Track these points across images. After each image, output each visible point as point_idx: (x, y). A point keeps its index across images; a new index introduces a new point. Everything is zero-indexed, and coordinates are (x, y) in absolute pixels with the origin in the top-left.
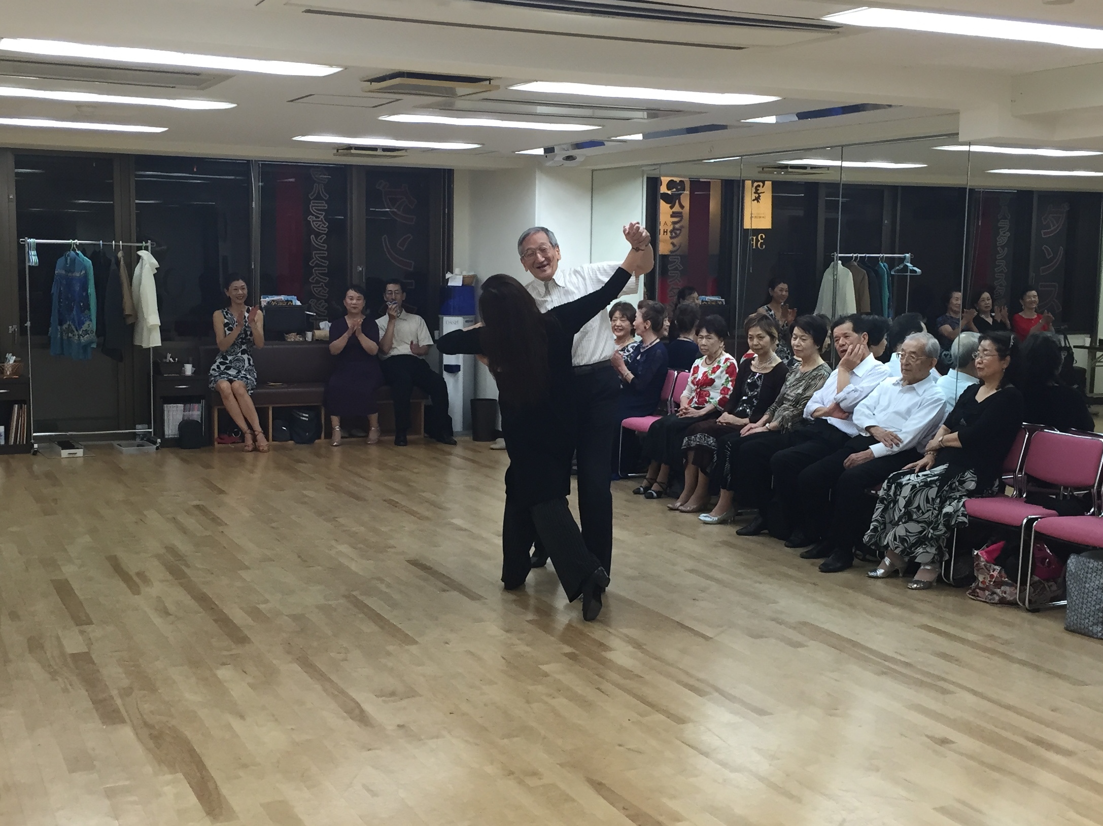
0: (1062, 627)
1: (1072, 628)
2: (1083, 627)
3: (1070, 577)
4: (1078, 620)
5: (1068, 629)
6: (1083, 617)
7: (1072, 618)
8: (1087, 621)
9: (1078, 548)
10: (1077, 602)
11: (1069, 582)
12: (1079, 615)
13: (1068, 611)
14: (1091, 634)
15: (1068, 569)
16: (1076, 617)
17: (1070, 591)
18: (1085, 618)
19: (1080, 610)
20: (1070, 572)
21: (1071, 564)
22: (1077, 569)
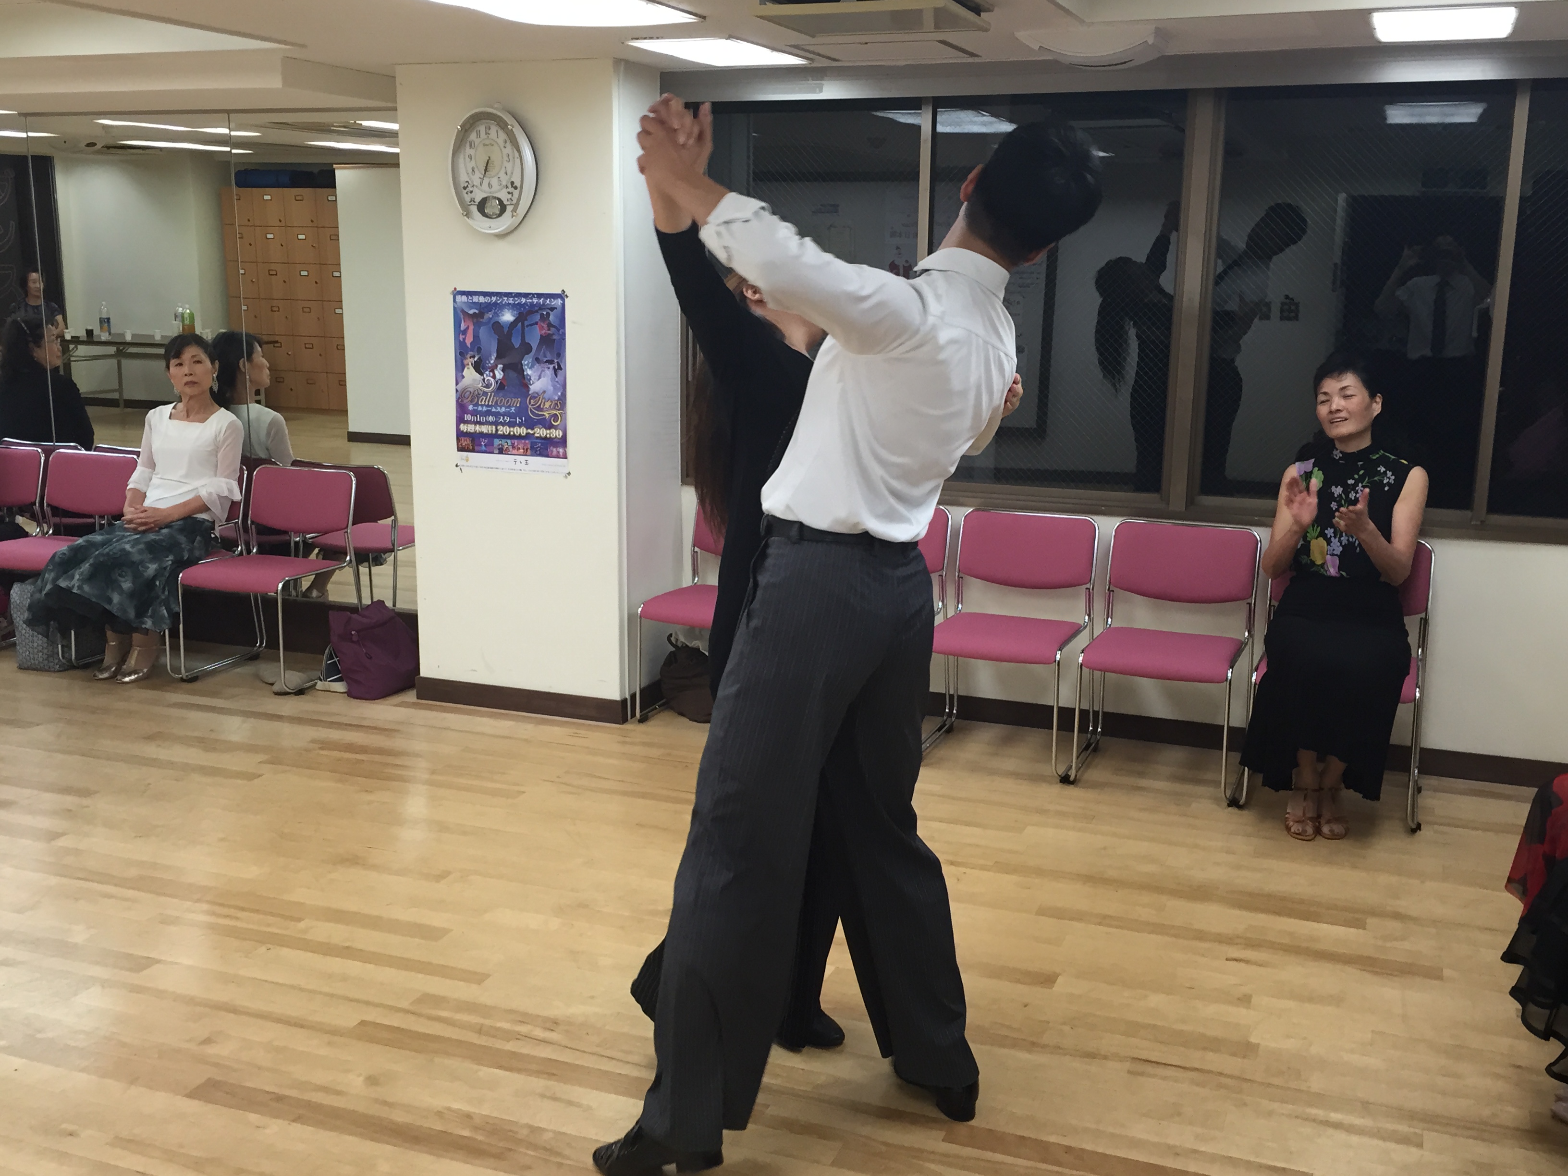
0: (16, 665)
1: (26, 666)
2: (37, 662)
3: (15, 610)
4: (32, 656)
5: (22, 668)
6: (36, 651)
7: (24, 655)
8: (40, 654)
9: (22, 576)
10: (27, 635)
11: (15, 616)
12: (31, 650)
13: (18, 647)
14: (47, 668)
15: (12, 601)
16: (28, 653)
17: (17, 625)
18: (38, 652)
19: (30, 644)
20: (15, 604)
21: (14, 595)
22: (22, 599)
